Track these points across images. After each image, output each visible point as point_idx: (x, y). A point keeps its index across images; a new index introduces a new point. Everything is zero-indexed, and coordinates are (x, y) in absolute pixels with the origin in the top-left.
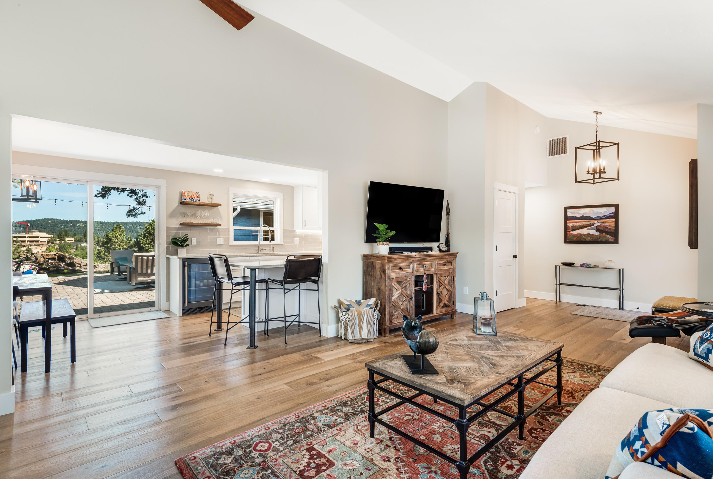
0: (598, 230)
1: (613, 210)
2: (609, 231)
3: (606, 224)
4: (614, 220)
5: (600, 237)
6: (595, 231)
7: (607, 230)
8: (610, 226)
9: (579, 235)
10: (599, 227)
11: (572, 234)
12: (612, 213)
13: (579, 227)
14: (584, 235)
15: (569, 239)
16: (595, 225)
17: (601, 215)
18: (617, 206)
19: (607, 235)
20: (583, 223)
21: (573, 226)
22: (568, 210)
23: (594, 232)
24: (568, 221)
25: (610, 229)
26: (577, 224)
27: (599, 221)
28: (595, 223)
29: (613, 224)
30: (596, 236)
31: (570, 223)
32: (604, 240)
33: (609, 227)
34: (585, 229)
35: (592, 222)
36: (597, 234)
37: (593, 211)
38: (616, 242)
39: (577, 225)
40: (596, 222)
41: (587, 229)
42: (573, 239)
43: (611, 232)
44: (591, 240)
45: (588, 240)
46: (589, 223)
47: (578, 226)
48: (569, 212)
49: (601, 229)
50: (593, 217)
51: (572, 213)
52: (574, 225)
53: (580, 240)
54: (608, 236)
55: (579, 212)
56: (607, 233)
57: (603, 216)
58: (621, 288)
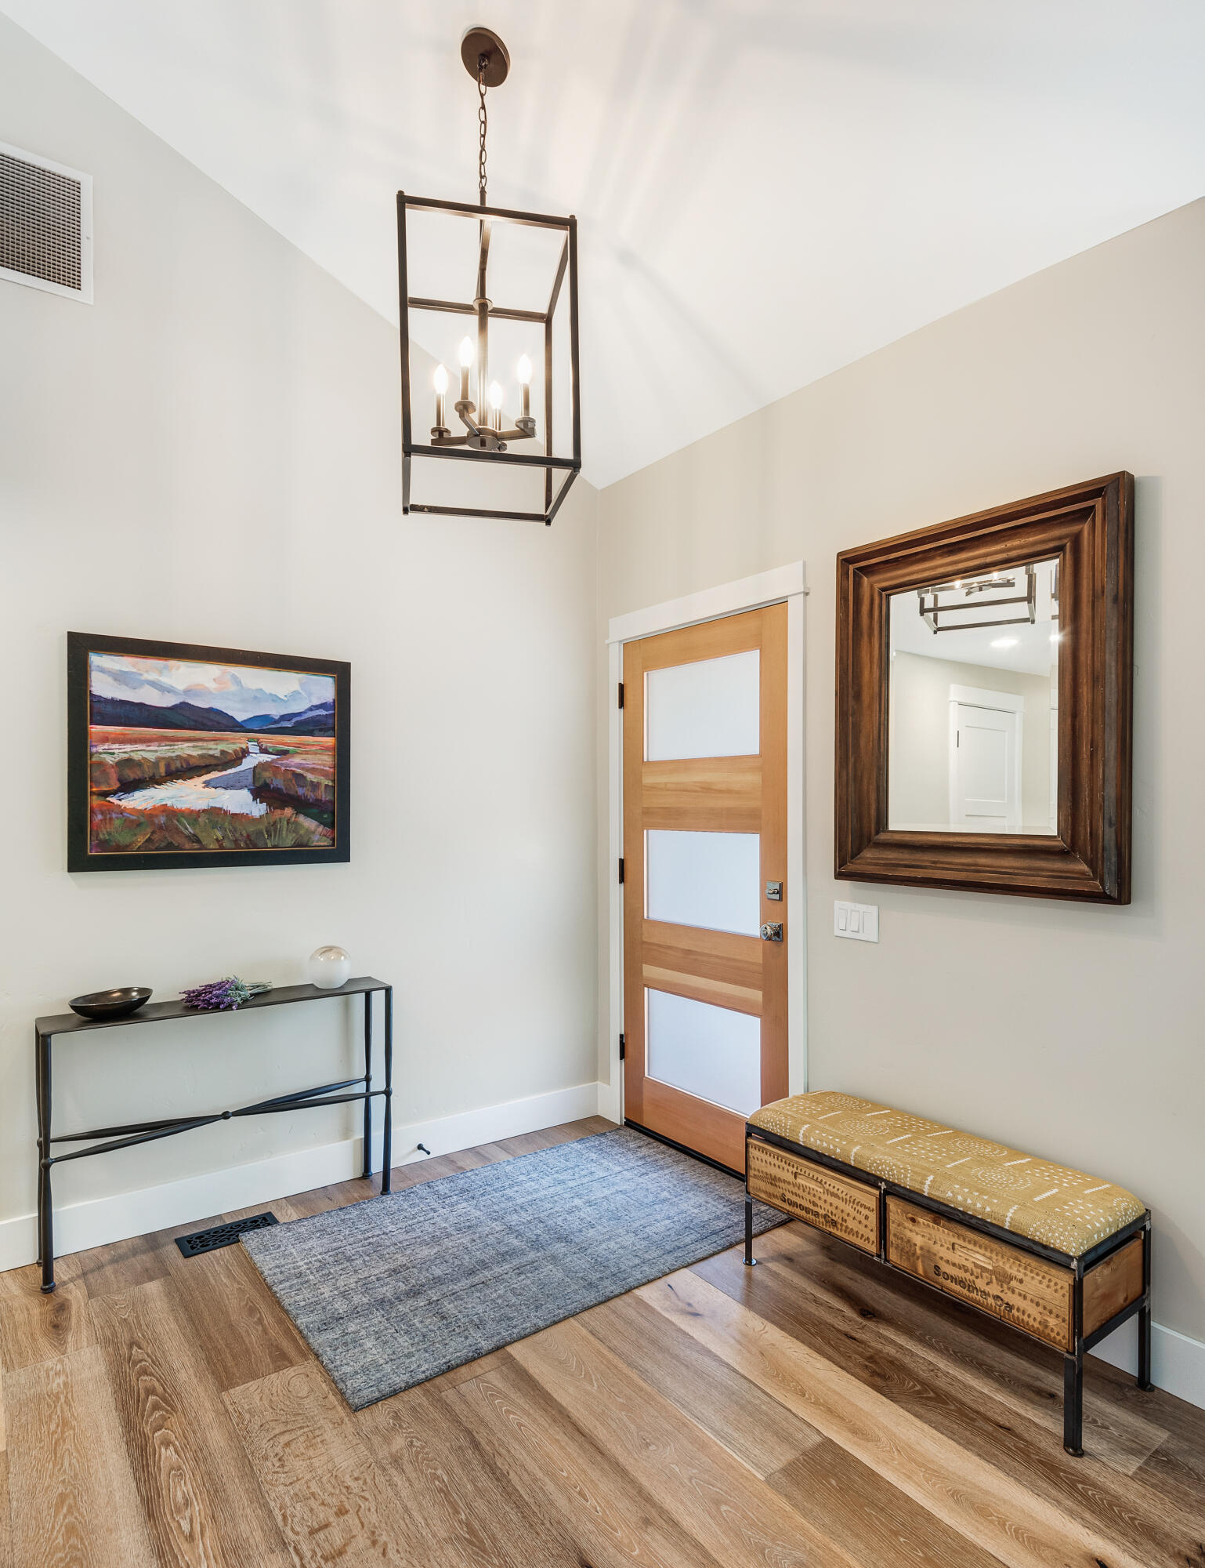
0: (261, 792)
1: (323, 689)
2: (311, 795)
3: (297, 760)
4: (330, 741)
5: (273, 829)
6: (245, 795)
7: (301, 791)
8: (313, 770)
9: (163, 819)
10: (267, 775)
11: (122, 811)
12: (323, 706)
13: (162, 770)
14: (193, 816)
15: (103, 844)
16: (248, 763)
17: (276, 712)
18: (340, 672)
19: (301, 819)
20: (187, 747)
21: (128, 763)
22: (96, 660)
23: (239, 802)
24: (96, 730)
25: (315, 786)
26: (150, 750)
27: (269, 740)
28: (245, 753)
29: (326, 761)
30: (254, 821)
31: (105, 739)
32: (287, 841)
33: (310, 777)
34: (198, 781)
35: (232, 743)
36: (258, 809)
37: (237, 681)
38: (339, 852)
39: (152, 757)
40: (253, 747)
41: (207, 784)
42: (124, 839)
43: (318, 803)
44: (229, 847)
45: (213, 847)
46: (215, 749)
47: (156, 764)
48: (102, 670)
49: (278, 782)
50: (240, 717)
51: (120, 677)
52: (136, 756)
53: (170, 846)
54: (308, 823)
55: (165, 680)
56: (302, 805)
57: (284, 718)
58: (378, 1084)
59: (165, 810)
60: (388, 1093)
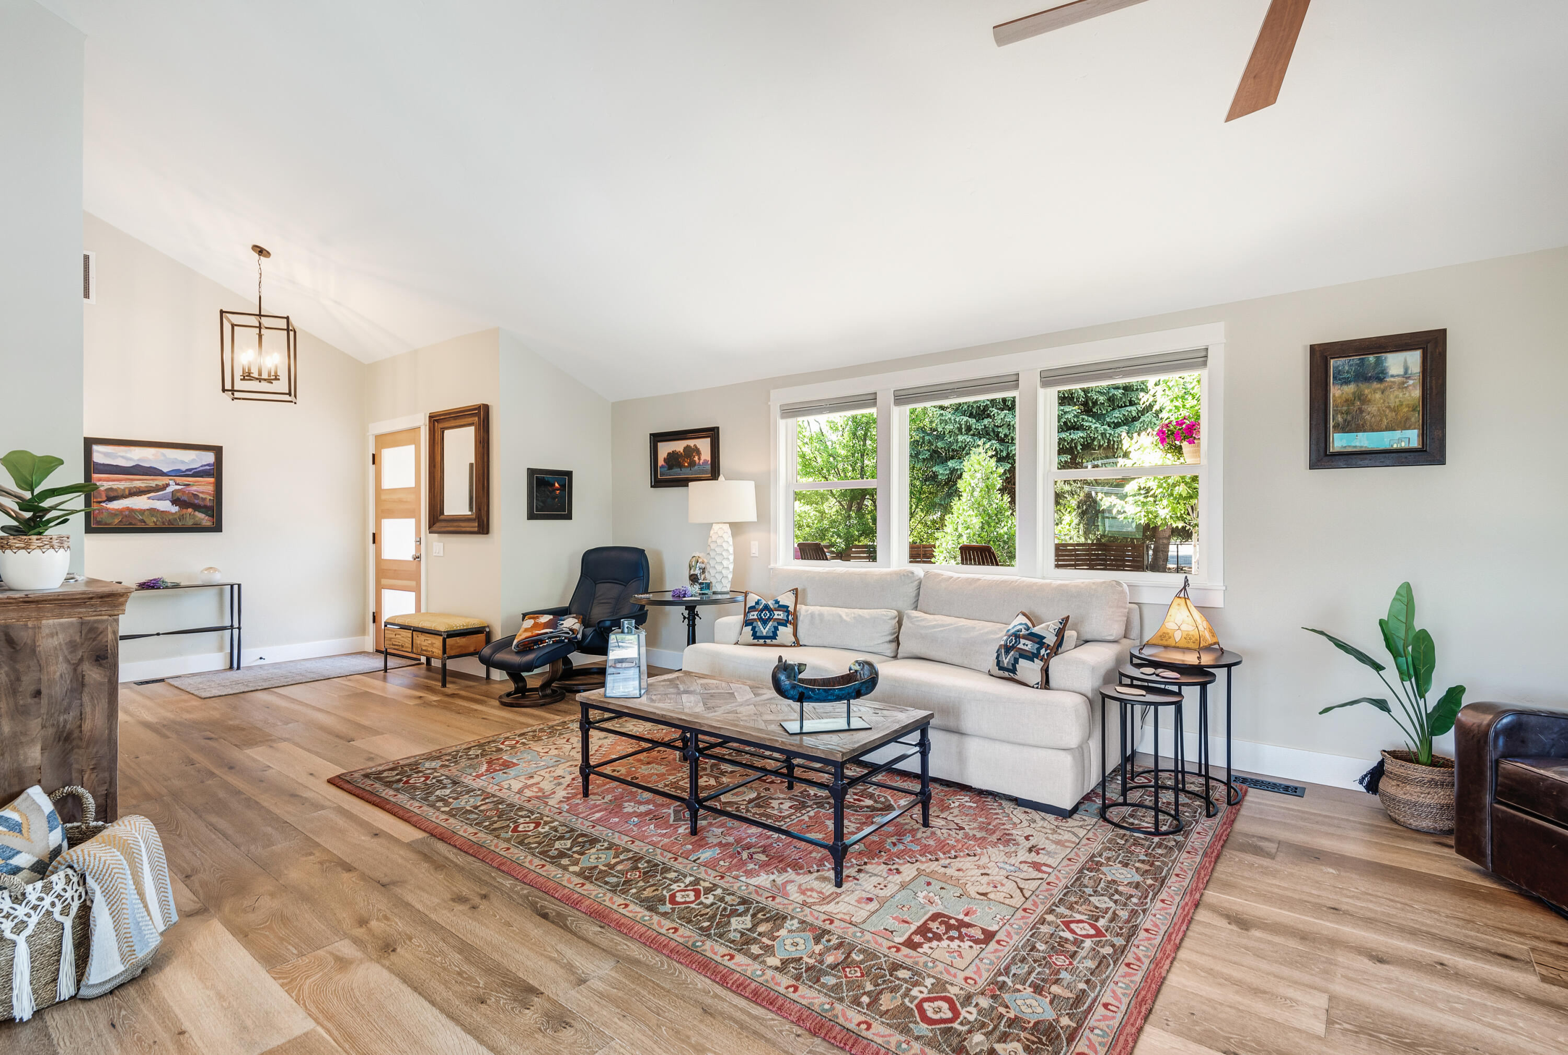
0: (175, 502)
1: (210, 457)
2: (202, 503)
3: (194, 488)
4: (212, 480)
5: (182, 517)
6: (168, 503)
7: (196, 501)
8: (203, 493)
9: (127, 513)
10: (179, 495)
11: (107, 509)
12: (208, 465)
13: (127, 492)
14: (142, 512)
15: (99, 523)
16: (169, 490)
17: (183, 468)
18: (218, 451)
19: (197, 513)
20: (139, 482)
21: (111, 489)
22: (96, 448)
23: (165, 506)
24: (95, 476)
25: (204, 499)
26: (121, 484)
27: (179, 479)
28: (168, 485)
29: (210, 489)
30: (173, 514)
31: (100, 480)
32: (190, 523)
33: (201, 495)
34: (144, 497)
35: (161, 481)
36: (175, 509)
37: (164, 455)
38: (217, 527)
39: (122, 487)
40: (171, 482)
41: (149, 498)
42: (109, 521)
43: (205, 507)
44: (159, 525)
45: (152, 525)
46: (153, 484)
47: (124, 490)
48: (98, 452)
49: (185, 498)
50: (165, 470)
51: (106, 455)
52: (115, 487)
53: (131, 524)
54: (200, 515)
55: (128, 455)
56: (197, 508)
57: (187, 470)
58: (236, 625)
59: (128, 508)
60: (239, 628)
